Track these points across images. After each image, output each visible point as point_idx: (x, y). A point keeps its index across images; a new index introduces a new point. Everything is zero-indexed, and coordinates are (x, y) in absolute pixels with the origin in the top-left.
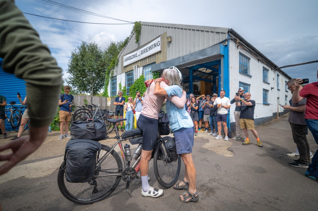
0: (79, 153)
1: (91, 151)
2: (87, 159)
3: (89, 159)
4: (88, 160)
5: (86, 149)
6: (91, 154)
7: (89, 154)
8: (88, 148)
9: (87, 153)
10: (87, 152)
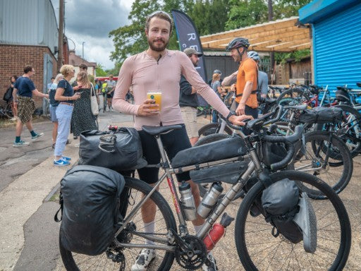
0: (77, 194)
1: (101, 191)
2: (92, 208)
3: (96, 207)
4: (94, 210)
5: (90, 186)
6: (100, 198)
7: (95, 196)
8: (95, 183)
9: (90, 195)
10: (90, 193)
